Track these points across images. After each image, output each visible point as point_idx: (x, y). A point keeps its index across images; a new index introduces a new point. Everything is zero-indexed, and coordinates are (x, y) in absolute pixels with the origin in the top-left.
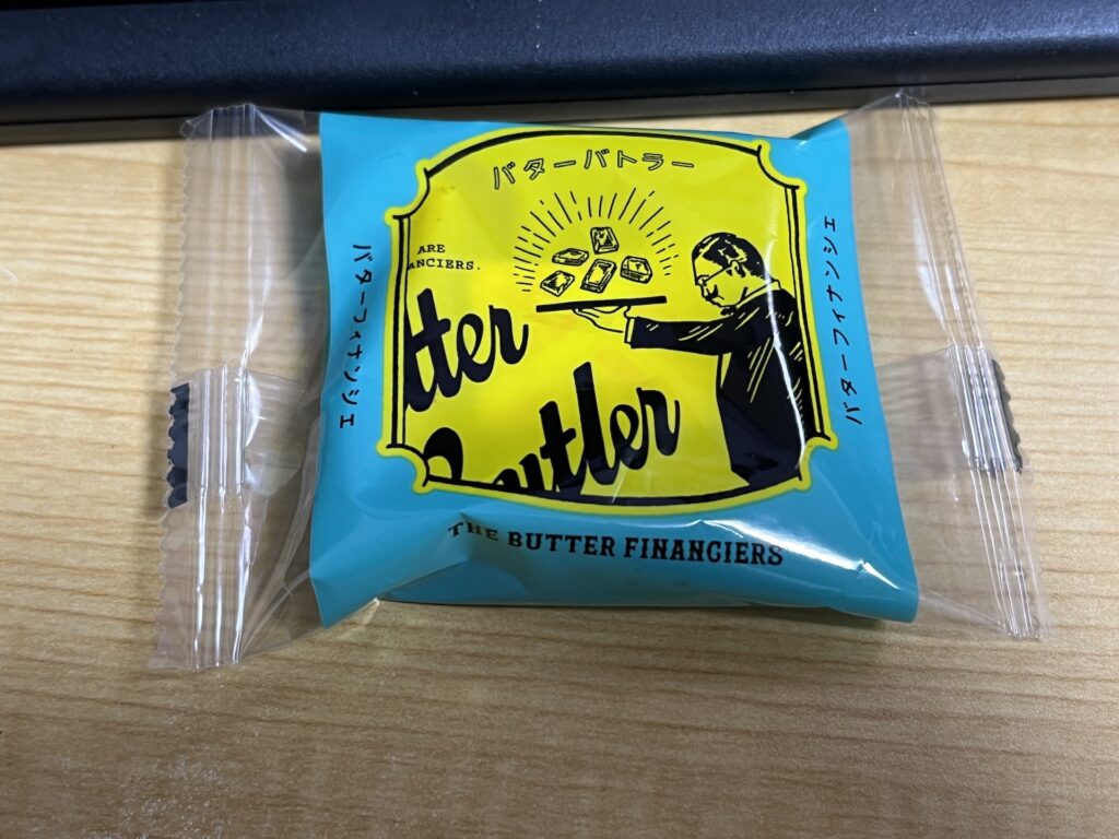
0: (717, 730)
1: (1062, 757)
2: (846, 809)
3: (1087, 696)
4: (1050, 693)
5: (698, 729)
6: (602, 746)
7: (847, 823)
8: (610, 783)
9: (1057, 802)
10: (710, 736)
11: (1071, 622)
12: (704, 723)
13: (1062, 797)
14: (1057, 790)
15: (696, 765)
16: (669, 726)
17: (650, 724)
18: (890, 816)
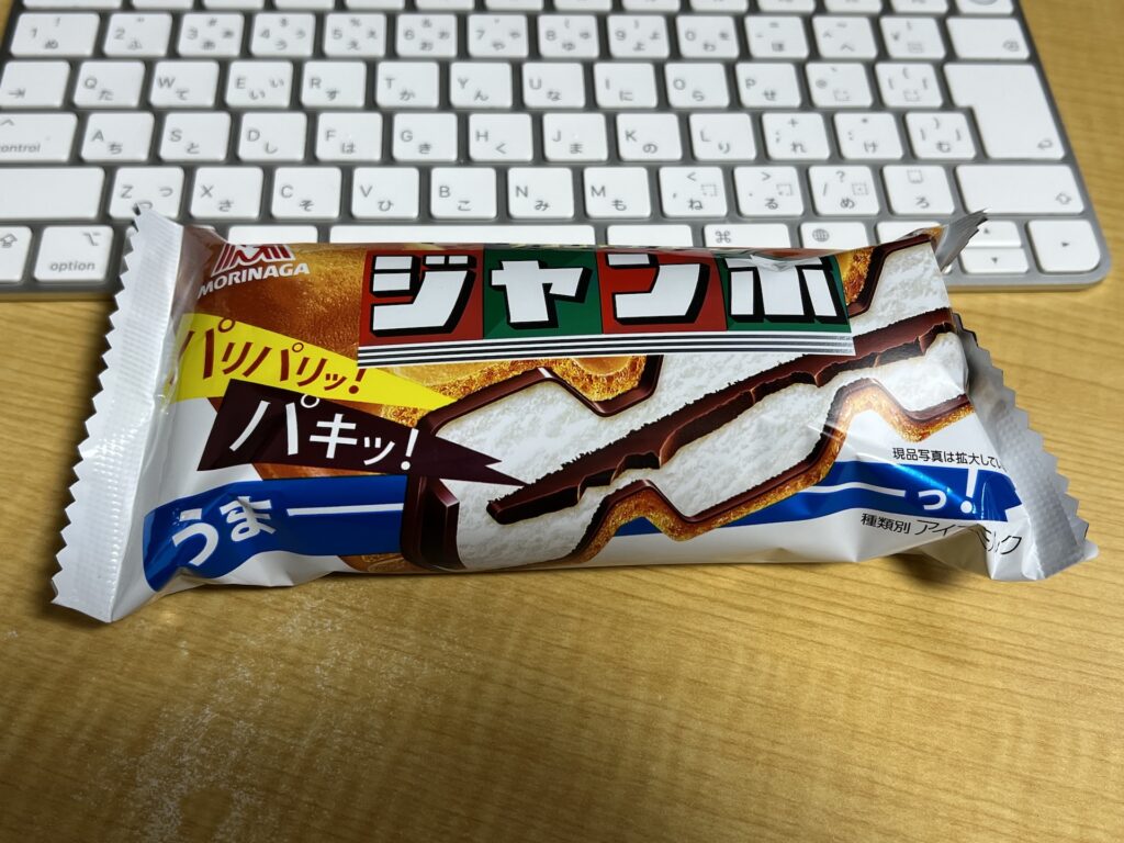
0: (651, 601)
1: (845, 650)
2: (716, 654)
3: (864, 620)
4: (844, 615)
5: (641, 599)
6: (585, 597)
7: (716, 661)
8: (586, 617)
9: (838, 672)
10: (647, 604)
11: (864, 579)
12: (644, 596)
13: (840, 670)
14: (839, 666)
15: (636, 617)
16: (625, 594)
17: (614, 591)
18: (741, 663)
